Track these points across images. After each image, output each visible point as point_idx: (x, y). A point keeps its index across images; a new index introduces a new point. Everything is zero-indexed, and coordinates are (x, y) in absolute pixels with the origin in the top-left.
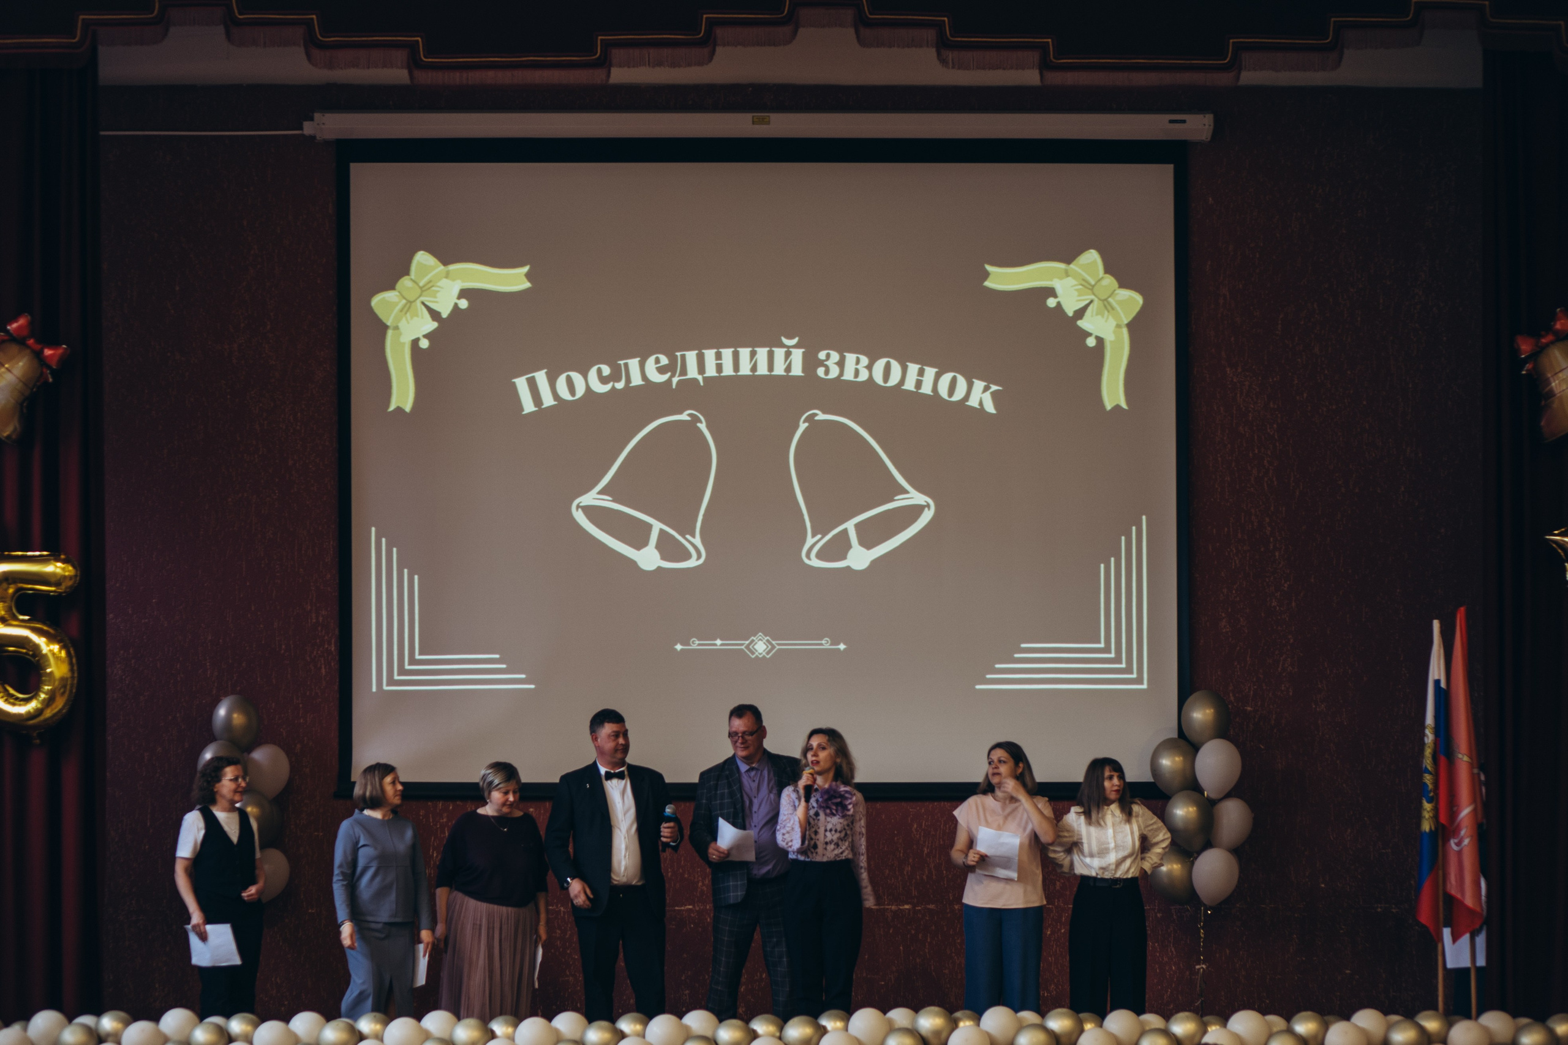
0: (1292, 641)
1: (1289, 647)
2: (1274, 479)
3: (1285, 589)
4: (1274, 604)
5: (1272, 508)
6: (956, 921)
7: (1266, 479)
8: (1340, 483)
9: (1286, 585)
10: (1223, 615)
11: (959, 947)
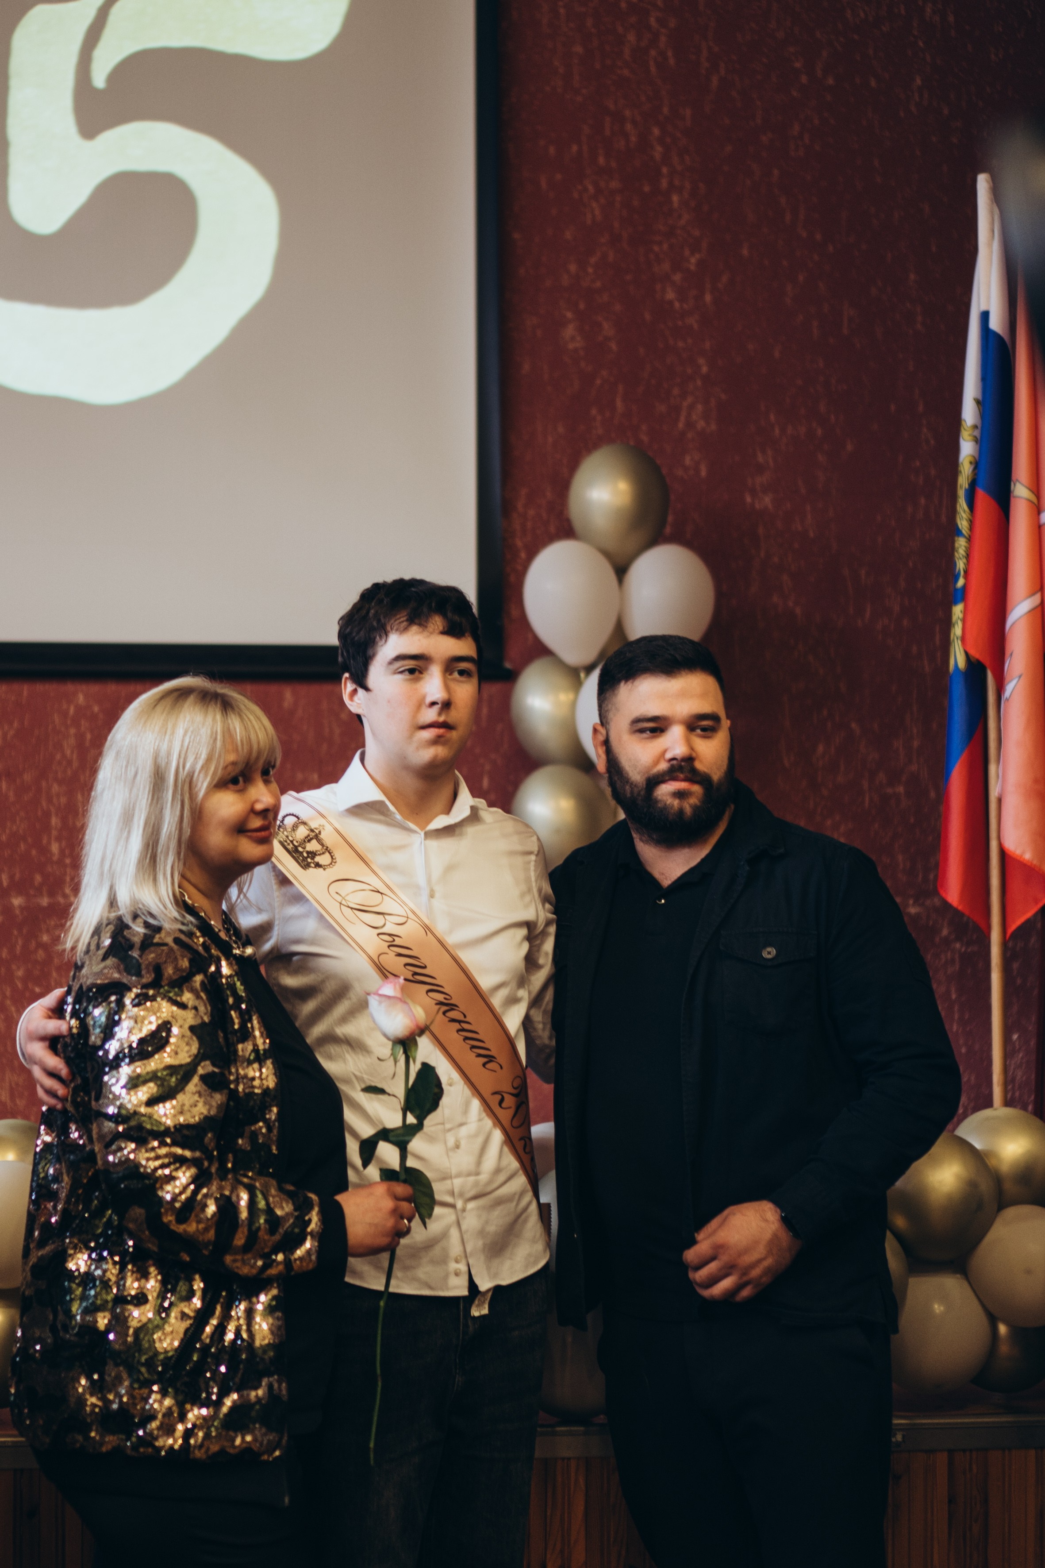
0: (705, 369)
1: (699, 383)
2: (670, 54)
3: (693, 268)
4: (670, 295)
5: (666, 110)
6: (15, 932)
7: (653, 53)
8: (798, 65)
9: (693, 260)
10: (569, 315)
11: (19, 985)
